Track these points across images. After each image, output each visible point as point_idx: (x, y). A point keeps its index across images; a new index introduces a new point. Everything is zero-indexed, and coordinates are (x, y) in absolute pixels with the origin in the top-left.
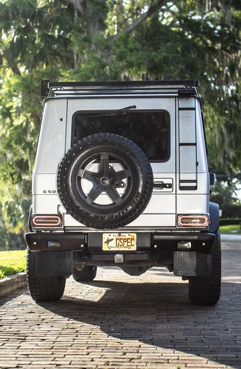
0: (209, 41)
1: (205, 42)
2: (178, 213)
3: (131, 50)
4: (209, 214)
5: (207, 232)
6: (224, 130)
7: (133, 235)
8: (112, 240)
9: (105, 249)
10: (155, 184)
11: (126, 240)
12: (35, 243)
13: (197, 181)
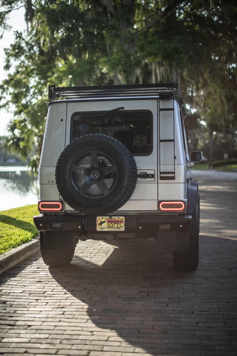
0: (212, 32)
1: (209, 33)
2: (159, 199)
3: (150, 43)
4: (186, 200)
5: (184, 215)
6: (224, 101)
7: (122, 218)
8: (104, 222)
9: (99, 229)
10: (139, 175)
11: (117, 222)
12: (41, 225)
13: (175, 173)
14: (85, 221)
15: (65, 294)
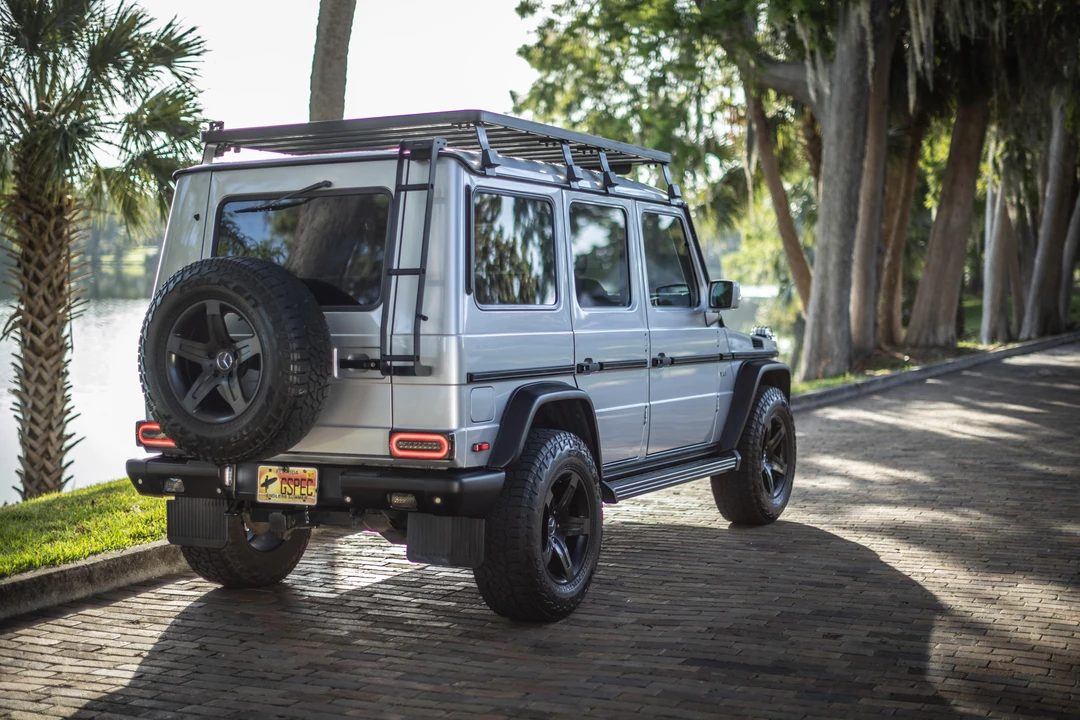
2: (395, 426)
4: (463, 430)
7: (312, 472)
8: (274, 480)
9: (261, 498)
10: (350, 361)
11: (300, 482)
12: (140, 482)
13: (418, 358)
14: (235, 476)
15: (136, 656)
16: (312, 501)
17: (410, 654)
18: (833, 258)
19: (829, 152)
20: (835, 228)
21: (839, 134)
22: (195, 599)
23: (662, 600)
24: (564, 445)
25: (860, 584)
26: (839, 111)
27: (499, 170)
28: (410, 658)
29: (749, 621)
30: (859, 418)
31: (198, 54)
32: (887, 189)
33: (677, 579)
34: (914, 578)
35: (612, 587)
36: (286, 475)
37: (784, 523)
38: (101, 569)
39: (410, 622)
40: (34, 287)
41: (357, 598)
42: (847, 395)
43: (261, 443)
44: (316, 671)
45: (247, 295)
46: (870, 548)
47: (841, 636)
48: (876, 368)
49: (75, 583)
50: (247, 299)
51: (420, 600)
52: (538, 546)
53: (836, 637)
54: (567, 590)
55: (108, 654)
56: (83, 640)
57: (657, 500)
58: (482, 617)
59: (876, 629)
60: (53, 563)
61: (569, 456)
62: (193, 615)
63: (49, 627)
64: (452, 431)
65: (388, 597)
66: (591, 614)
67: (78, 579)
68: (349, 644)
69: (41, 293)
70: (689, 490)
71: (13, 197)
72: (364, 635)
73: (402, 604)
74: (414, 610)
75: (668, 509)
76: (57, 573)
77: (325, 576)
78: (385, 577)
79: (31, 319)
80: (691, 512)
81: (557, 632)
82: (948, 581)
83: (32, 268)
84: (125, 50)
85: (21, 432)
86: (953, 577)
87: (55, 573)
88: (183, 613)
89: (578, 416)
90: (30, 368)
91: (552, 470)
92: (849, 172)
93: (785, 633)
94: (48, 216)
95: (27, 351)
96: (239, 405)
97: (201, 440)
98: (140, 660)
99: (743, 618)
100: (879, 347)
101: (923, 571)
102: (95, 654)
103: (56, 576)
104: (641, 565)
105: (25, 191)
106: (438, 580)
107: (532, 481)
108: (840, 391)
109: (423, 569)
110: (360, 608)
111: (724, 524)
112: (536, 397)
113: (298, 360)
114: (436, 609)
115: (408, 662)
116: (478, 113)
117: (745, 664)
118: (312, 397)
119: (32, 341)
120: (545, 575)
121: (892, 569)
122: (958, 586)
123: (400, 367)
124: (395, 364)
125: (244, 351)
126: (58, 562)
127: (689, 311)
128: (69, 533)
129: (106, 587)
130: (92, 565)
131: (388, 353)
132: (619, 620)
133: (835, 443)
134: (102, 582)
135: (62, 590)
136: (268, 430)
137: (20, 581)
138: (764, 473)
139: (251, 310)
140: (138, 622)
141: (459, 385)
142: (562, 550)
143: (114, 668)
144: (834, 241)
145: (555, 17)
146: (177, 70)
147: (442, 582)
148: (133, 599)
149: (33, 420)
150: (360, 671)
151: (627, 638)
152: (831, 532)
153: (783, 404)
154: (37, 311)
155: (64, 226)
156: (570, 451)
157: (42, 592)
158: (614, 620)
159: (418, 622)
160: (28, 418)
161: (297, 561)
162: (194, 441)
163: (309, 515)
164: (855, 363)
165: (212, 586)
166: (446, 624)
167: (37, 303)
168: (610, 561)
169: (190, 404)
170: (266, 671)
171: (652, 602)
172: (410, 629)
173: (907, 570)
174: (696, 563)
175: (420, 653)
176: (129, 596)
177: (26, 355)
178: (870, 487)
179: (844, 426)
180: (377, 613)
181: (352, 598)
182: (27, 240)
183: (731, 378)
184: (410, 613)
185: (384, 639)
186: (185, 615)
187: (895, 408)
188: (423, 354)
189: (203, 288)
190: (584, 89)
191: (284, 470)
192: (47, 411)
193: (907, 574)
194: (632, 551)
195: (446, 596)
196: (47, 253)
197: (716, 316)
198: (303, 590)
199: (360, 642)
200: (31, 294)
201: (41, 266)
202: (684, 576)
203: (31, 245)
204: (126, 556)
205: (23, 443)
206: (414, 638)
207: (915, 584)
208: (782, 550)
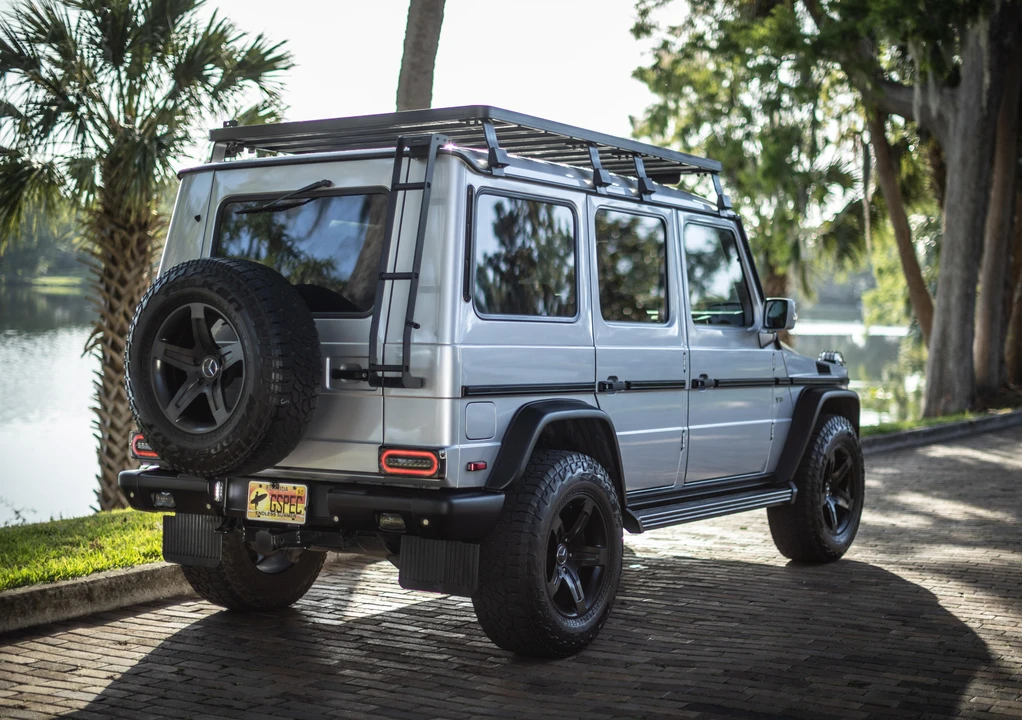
2: (386, 442)
4: (455, 447)
7: (302, 489)
8: (264, 496)
9: (251, 516)
10: (342, 371)
11: (288, 499)
12: (132, 495)
13: (407, 368)
14: (226, 491)
15: (108, 678)
16: (301, 520)
17: (393, 687)
18: (956, 291)
19: (953, 180)
20: (958, 259)
21: (964, 161)
22: (194, 621)
23: (687, 639)
24: (578, 468)
25: (909, 629)
26: (964, 137)
27: (508, 170)
28: (392, 692)
29: (771, 665)
30: (965, 457)
31: (286, 69)
32: (1016, 219)
33: (710, 618)
34: (970, 625)
35: (638, 624)
36: (275, 492)
37: (848, 562)
38: (102, 586)
39: (407, 653)
40: (116, 303)
41: (362, 627)
42: (959, 432)
43: (242, 455)
44: (288, 701)
45: (230, 297)
46: (932, 591)
47: (869, 684)
48: (999, 407)
49: (73, 601)
50: (231, 301)
51: (429, 631)
52: (542, 575)
53: (862, 685)
54: (575, 624)
55: (80, 676)
56: (60, 659)
57: (719, 535)
58: (487, 651)
59: (910, 678)
60: (51, 579)
61: (582, 479)
62: (185, 637)
63: (32, 645)
64: (442, 448)
65: (396, 626)
66: (604, 652)
67: (75, 596)
68: (335, 674)
69: (121, 310)
70: (759, 526)
71: (97, 212)
72: (354, 665)
73: (408, 634)
74: (417, 641)
75: (729, 544)
76: (52, 589)
77: (339, 602)
78: (401, 606)
79: (112, 335)
80: (752, 547)
81: (565, 670)
82: (1006, 628)
83: (114, 284)
84: (210, 62)
85: (99, 452)
86: (1014, 624)
87: (50, 589)
88: (175, 635)
89: (597, 438)
90: (109, 386)
91: (560, 493)
92: (974, 201)
93: (807, 679)
94: (131, 231)
95: (107, 368)
96: (220, 415)
97: (182, 450)
98: (110, 682)
99: (766, 661)
100: (1006, 386)
101: (982, 617)
102: (67, 675)
103: (50, 592)
104: (677, 601)
105: (109, 206)
106: (456, 610)
107: (535, 505)
108: (952, 428)
109: (445, 598)
110: (362, 637)
111: (782, 561)
112: (544, 414)
113: (280, 368)
114: (440, 641)
115: (388, 695)
116: (486, 109)
117: (751, 711)
118: (296, 408)
119: (112, 358)
120: (550, 605)
121: (949, 614)
122: (1016, 634)
123: (392, 378)
124: (388, 374)
125: (228, 357)
126: (56, 578)
127: (741, 330)
128: (82, 549)
129: (107, 606)
130: (92, 582)
131: (380, 363)
132: (633, 659)
133: (931, 480)
134: (103, 600)
135: (57, 607)
136: (248, 442)
137: (10, 596)
138: (826, 508)
139: (234, 314)
140: (126, 643)
141: (453, 398)
142: (574, 582)
143: (79, 691)
144: (957, 273)
145: (671, 38)
146: (265, 84)
147: (459, 613)
148: (132, 619)
149: (111, 438)
150: (333, 703)
151: (633, 679)
152: (895, 572)
153: (849, 434)
154: (117, 327)
155: (147, 242)
156: (583, 474)
157: (35, 609)
158: (626, 658)
159: (416, 654)
160: (106, 436)
161: (309, 586)
162: (176, 452)
163: (300, 534)
164: (978, 400)
165: (216, 609)
166: (445, 657)
167: (117, 320)
168: (645, 596)
169: (172, 414)
170: (235, 699)
171: (674, 640)
172: (405, 660)
173: (965, 615)
174: (738, 601)
175: (405, 686)
176: (129, 616)
177: (106, 372)
178: (954, 527)
179: (947, 464)
180: (378, 642)
181: (357, 626)
182: (110, 256)
183: (789, 406)
184: (412, 644)
185: (373, 670)
186: (177, 638)
187: (1007, 447)
188: (413, 364)
189: (188, 290)
190: (703, 113)
191: (273, 486)
192: (125, 429)
193: (963, 620)
194: (673, 586)
195: (457, 628)
196: (129, 269)
197: (770, 337)
198: (310, 616)
199: (348, 672)
200: (112, 310)
201: (123, 282)
202: (720, 614)
203: (113, 261)
204: (132, 575)
205: (101, 462)
206: (405, 670)
207: (969, 631)
208: (835, 590)
